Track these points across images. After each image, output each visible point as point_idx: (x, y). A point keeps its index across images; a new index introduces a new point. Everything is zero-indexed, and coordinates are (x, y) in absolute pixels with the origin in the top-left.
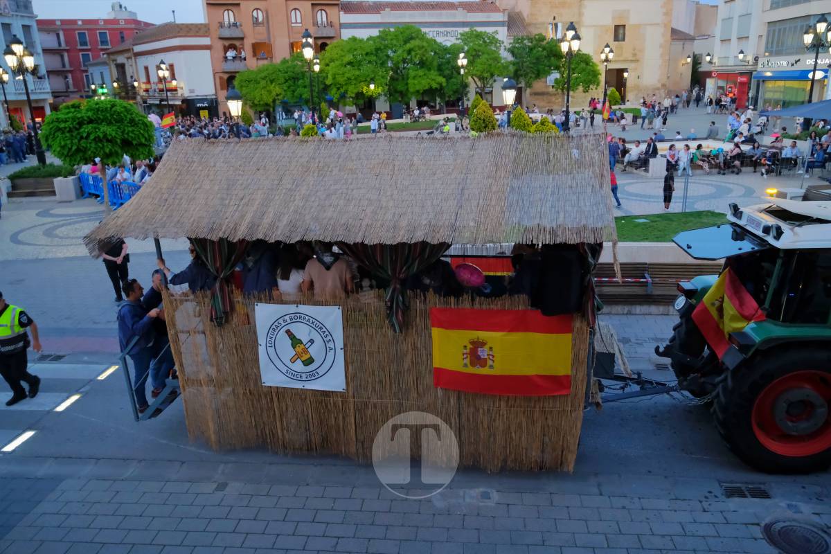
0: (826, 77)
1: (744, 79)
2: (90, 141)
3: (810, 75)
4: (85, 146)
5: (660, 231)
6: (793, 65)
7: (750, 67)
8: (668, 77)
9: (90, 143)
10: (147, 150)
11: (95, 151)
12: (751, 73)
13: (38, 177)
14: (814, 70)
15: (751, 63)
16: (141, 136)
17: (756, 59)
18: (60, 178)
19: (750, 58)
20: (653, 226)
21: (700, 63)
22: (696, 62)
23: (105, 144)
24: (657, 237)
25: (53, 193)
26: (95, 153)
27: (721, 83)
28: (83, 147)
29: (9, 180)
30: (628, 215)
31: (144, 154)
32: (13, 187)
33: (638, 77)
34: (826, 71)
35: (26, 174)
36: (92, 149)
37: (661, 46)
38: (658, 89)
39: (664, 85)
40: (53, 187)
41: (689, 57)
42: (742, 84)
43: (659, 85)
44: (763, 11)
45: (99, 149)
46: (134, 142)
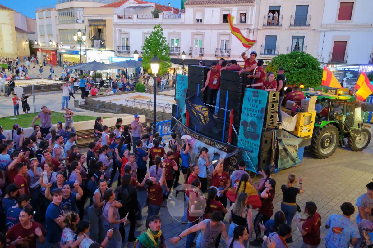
0: (85, 54)
1: (54, 53)
3: (79, 53)
5: (24, 123)
6: (72, 48)
7: (55, 48)
8: (18, 50)
12: (56, 51)
14: (80, 51)
15: (55, 46)
17: (57, 45)
19: (54, 44)
20: (20, 121)
21: (33, 45)
22: (31, 44)
24: (23, 126)
27: (44, 54)
30: (6, 116)
33: (2, 49)
34: (85, 52)
37: (11, 34)
38: (14, 55)
39: (16, 54)
41: (27, 41)
42: (53, 55)
43: (14, 53)
44: (56, 25)
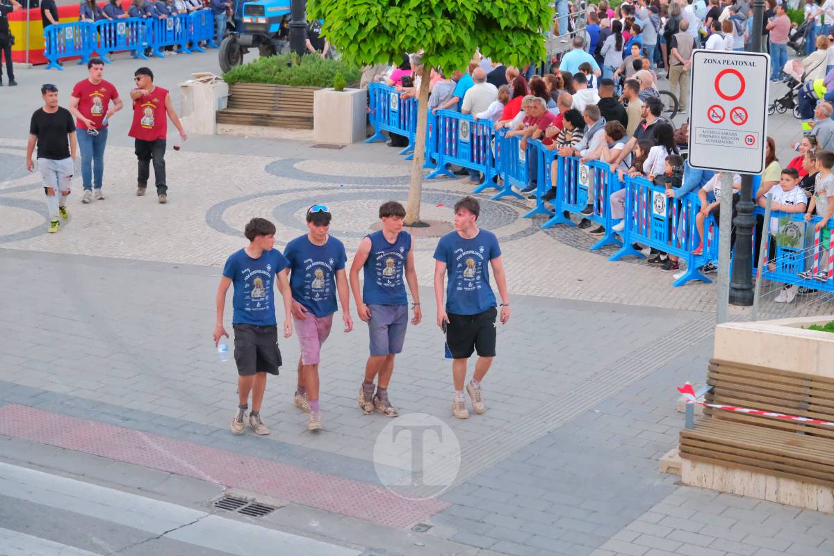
2: (408, 13)
4: (395, 23)
9: (408, 16)
10: (529, 44)
11: (414, 35)
13: (284, 82)
16: (519, 6)
18: (327, 91)
23: (439, 21)
25: (308, 122)
26: (413, 40)
28: (391, 23)
29: (226, 83)
31: (523, 54)
32: (229, 97)
35: (261, 75)
36: (409, 31)
40: (311, 111)
45: (423, 32)
46: (504, 23)
